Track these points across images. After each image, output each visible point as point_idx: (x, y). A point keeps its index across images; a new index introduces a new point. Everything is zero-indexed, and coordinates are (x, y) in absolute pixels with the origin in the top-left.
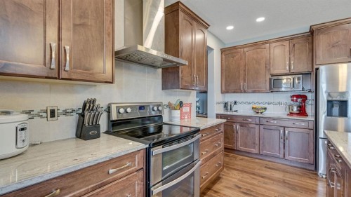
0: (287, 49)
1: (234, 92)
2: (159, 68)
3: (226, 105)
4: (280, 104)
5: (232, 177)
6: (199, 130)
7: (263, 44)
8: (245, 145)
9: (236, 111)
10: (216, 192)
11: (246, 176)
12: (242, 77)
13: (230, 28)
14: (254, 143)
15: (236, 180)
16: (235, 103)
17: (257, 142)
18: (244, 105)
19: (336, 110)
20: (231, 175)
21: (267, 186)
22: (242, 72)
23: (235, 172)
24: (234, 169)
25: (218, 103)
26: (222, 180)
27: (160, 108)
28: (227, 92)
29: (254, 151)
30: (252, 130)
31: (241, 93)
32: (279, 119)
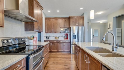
0: (64, 21)
1: (50, 33)
2: (23, 21)
3: (47, 37)
4: (62, 36)
5: (52, 60)
6: (43, 46)
7: (58, 18)
8: (54, 49)
9: (50, 39)
10: (48, 67)
11: (55, 59)
12: (52, 28)
13: (49, 11)
14: (56, 48)
15: (53, 61)
16: (50, 36)
17: (57, 48)
18: (53, 37)
19: (74, 37)
20: (51, 60)
21: (61, 60)
22: (52, 26)
23: (52, 59)
24: (52, 58)
25: (44, 36)
26: (49, 62)
27: (25, 39)
28: (47, 33)
29: (56, 51)
30: (56, 44)
31: (52, 33)
32: (63, 40)
